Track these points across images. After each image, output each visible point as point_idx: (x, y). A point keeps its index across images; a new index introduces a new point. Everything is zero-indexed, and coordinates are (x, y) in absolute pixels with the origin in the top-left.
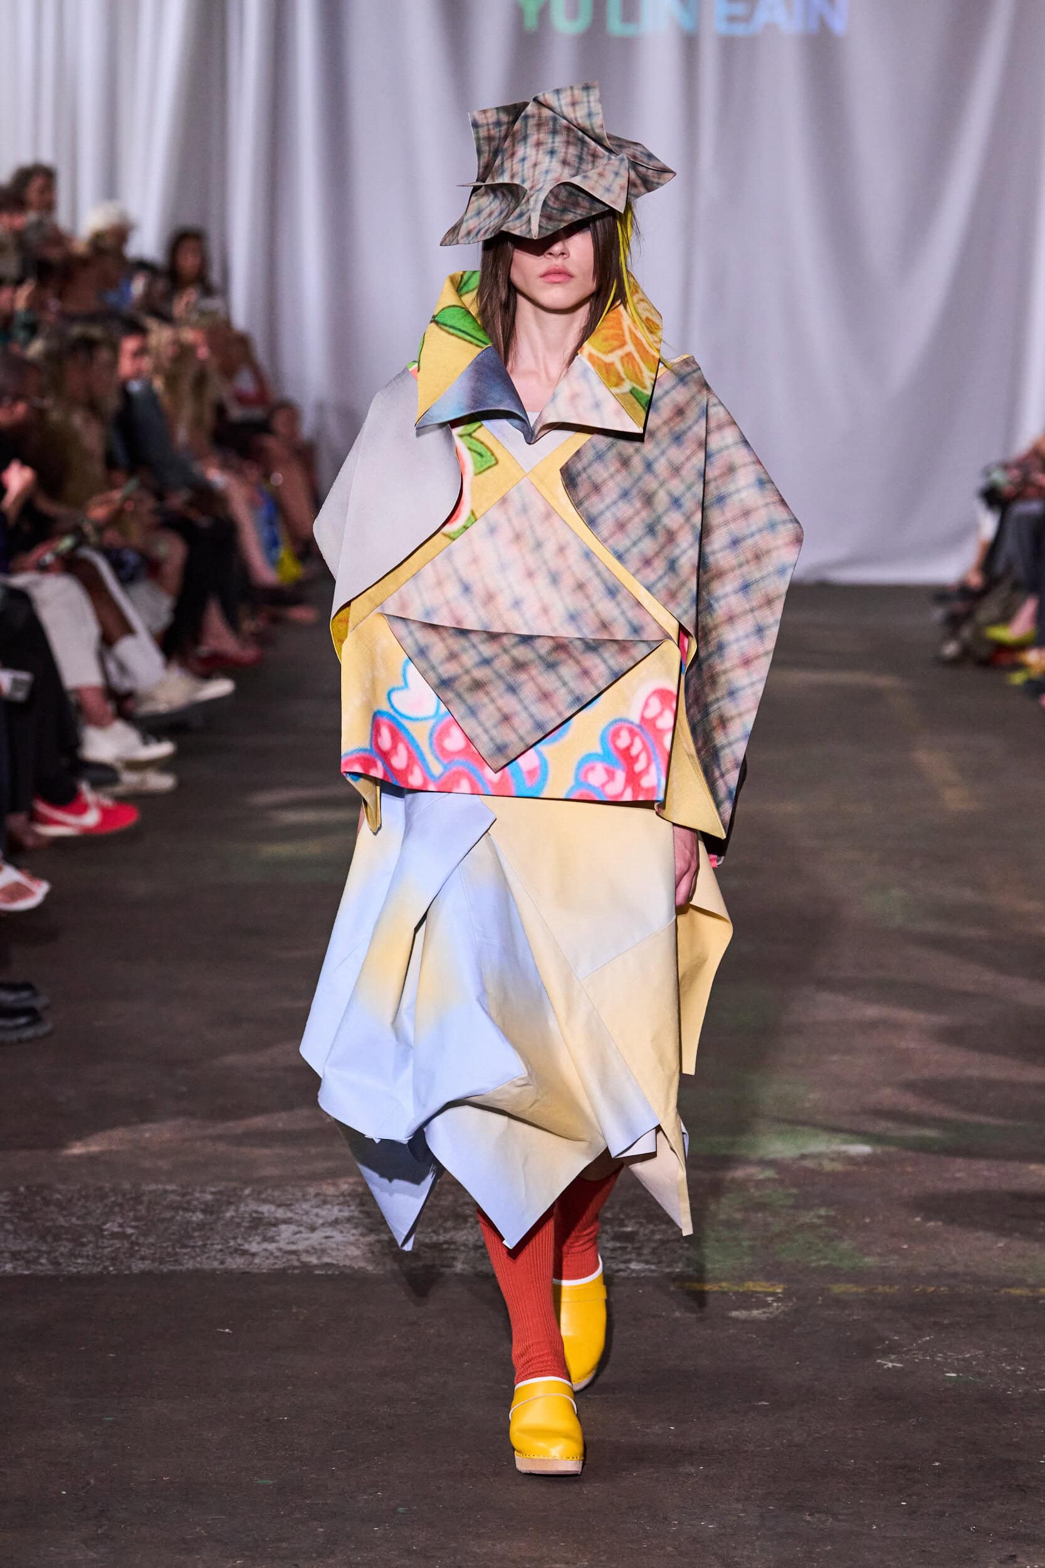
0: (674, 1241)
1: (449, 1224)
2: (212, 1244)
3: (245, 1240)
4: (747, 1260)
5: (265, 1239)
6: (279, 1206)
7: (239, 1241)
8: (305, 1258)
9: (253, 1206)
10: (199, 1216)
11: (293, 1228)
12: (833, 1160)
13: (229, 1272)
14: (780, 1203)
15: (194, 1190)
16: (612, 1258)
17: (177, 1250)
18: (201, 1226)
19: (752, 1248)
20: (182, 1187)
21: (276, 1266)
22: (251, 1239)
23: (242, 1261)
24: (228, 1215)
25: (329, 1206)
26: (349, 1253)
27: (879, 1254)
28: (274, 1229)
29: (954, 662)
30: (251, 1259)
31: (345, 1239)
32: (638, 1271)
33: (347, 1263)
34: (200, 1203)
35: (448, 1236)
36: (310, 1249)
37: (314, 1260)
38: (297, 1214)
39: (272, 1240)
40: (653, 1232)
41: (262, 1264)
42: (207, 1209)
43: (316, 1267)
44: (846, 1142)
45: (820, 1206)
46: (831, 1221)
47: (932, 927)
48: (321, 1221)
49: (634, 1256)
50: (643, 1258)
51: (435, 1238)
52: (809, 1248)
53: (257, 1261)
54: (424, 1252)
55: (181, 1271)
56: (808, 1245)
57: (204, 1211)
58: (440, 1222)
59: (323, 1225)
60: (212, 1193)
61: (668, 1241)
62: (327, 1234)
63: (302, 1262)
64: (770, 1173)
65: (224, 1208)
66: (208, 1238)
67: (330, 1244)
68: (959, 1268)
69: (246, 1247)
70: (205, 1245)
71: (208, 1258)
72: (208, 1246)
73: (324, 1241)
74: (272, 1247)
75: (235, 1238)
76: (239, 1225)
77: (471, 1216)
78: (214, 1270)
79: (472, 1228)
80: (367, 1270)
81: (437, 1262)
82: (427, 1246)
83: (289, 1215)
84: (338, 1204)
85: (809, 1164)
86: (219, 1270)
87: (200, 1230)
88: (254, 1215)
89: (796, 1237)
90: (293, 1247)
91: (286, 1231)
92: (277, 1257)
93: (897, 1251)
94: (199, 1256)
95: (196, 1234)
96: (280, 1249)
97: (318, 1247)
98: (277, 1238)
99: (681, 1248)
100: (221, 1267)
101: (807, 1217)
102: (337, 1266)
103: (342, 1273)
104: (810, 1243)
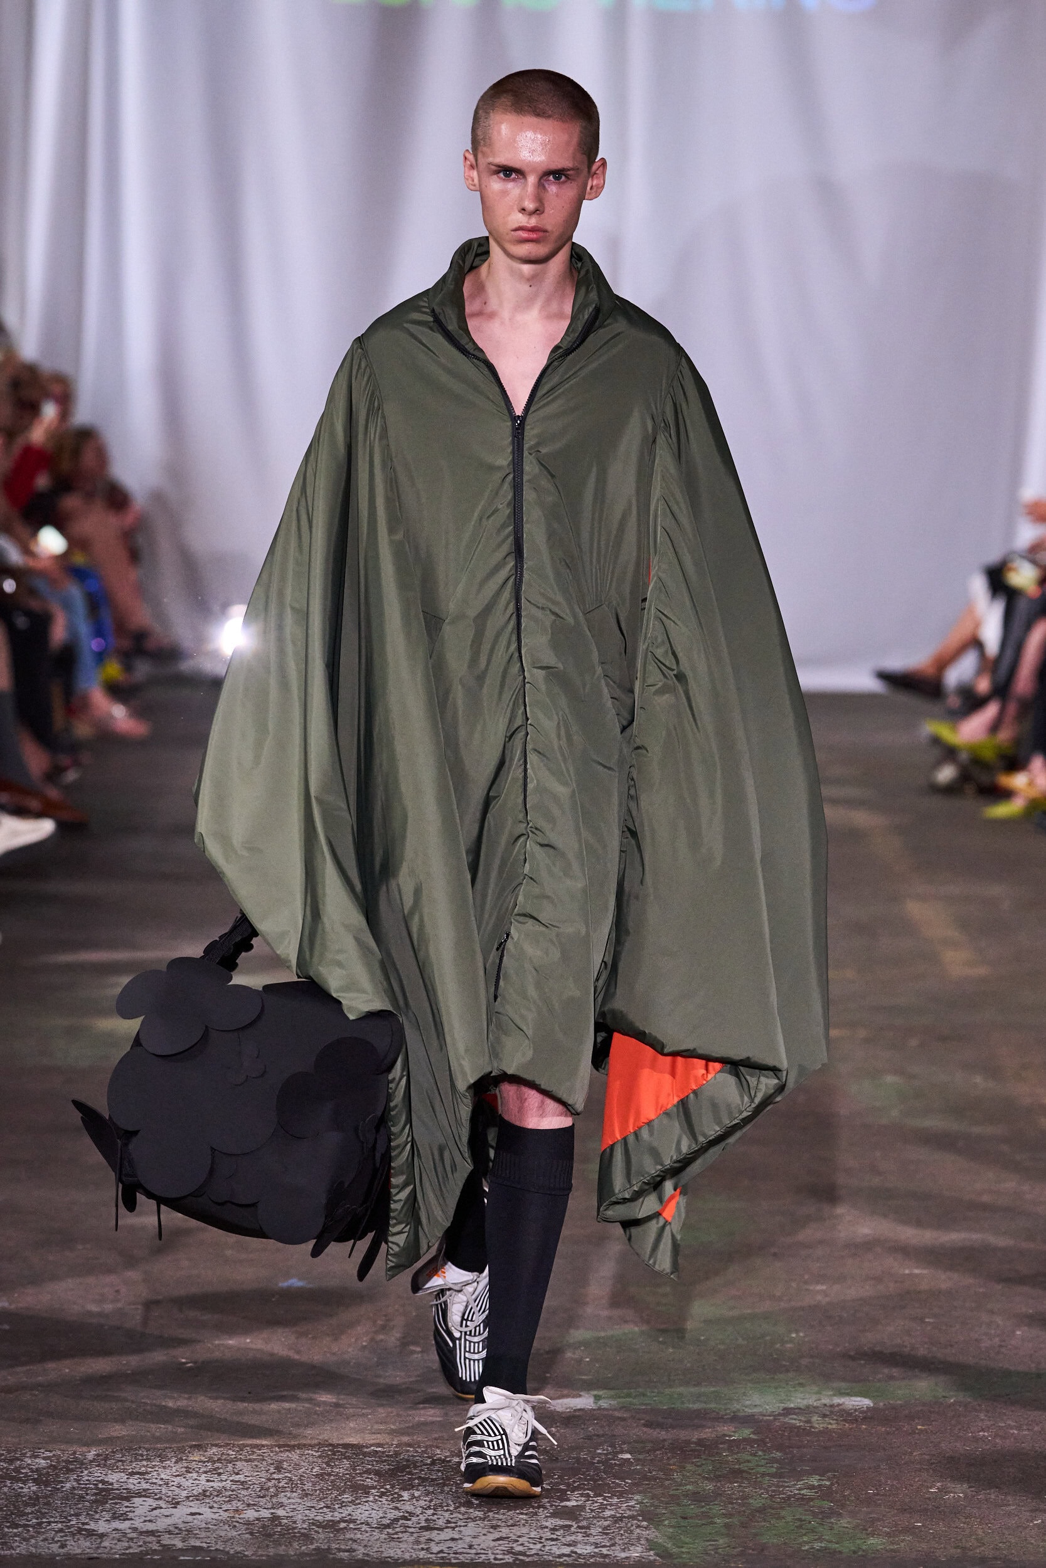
0: (629, 1517)
1: (347, 1497)
2: (49, 1523)
3: (92, 1519)
4: (721, 1541)
5: (115, 1517)
6: (132, 1474)
7: (83, 1519)
8: (166, 1540)
9: (98, 1473)
10: (30, 1488)
11: (150, 1502)
12: (825, 1416)
13: (69, 1557)
14: (762, 1470)
15: (24, 1455)
16: (552, 1540)
17: (6, 1530)
18: (34, 1500)
19: (727, 1526)
20: (9, 1452)
21: (131, 1551)
22: (97, 1516)
23: (88, 1544)
24: (68, 1485)
25: (195, 1475)
26: (223, 1534)
27: (888, 1534)
28: (127, 1504)
29: (950, 790)
30: (99, 1540)
31: (216, 1516)
32: (584, 1557)
33: (220, 1546)
34: (32, 1471)
35: (345, 1512)
36: (171, 1528)
37: (180, 1545)
38: (155, 1483)
39: (124, 1517)
40: (603, 1508)
41: (113, 1548)
42: (41, 1478)
43: (182, 1551)
44: (841, 1394)
45: (810, 1474)
46: (825, 1493)
47: (934, 1123)
48: (184, 1494)
49: (580, 1537)
50: (592, 1540)
51: (329, 1517)
52: (800, 1527)
53: (106, 1544)
54: (316, 1532)
55: (11, 1555)
56: (798, 1523)
57: (34, 1480)
58: (335, 1493)
59: (188, 1498)
60: (44, 1458)
61: (621, 1519)
62: (193, 1510)
63: (165, 1545)
64: (747, 1432)
65: (62, 1478)
66: (44, 1515)
67: (197, 1521)
68: (988, 1552)
69: (92, 1526)
70: (40, 1524)
71: (45, 1540)
72: (44, 1525)
73: (190, 1518)
74: (124, 1525)
75: (77, 1515)
76: (81, 1498)
77: (374, 1488)
78: (53, 1556)
79: (375, 1501)
80: (247, 1556)
81: (334, 1546)
82: (320, 1525)
83: (145, 1486)
84: (205, 1472)
85: (795, 1421)
86: (59, 1555)
87: (34, 1505)
88: (100, 1486)
89: (783, 1513)
90: (151, 1527)
91: (141, 1506)
92: (132, 1539)
93: (909, 1530)
94: (32, 1537)
95: (29, 1510)
96: (135, 1529)
97: (181, 1526)
98: (131, 1515)
99: (638, 1526)
100: (62, 1551)
101: (796, 1487)
102: (207, 1551)
103: (213, 1559)
104: (800, 1520)
